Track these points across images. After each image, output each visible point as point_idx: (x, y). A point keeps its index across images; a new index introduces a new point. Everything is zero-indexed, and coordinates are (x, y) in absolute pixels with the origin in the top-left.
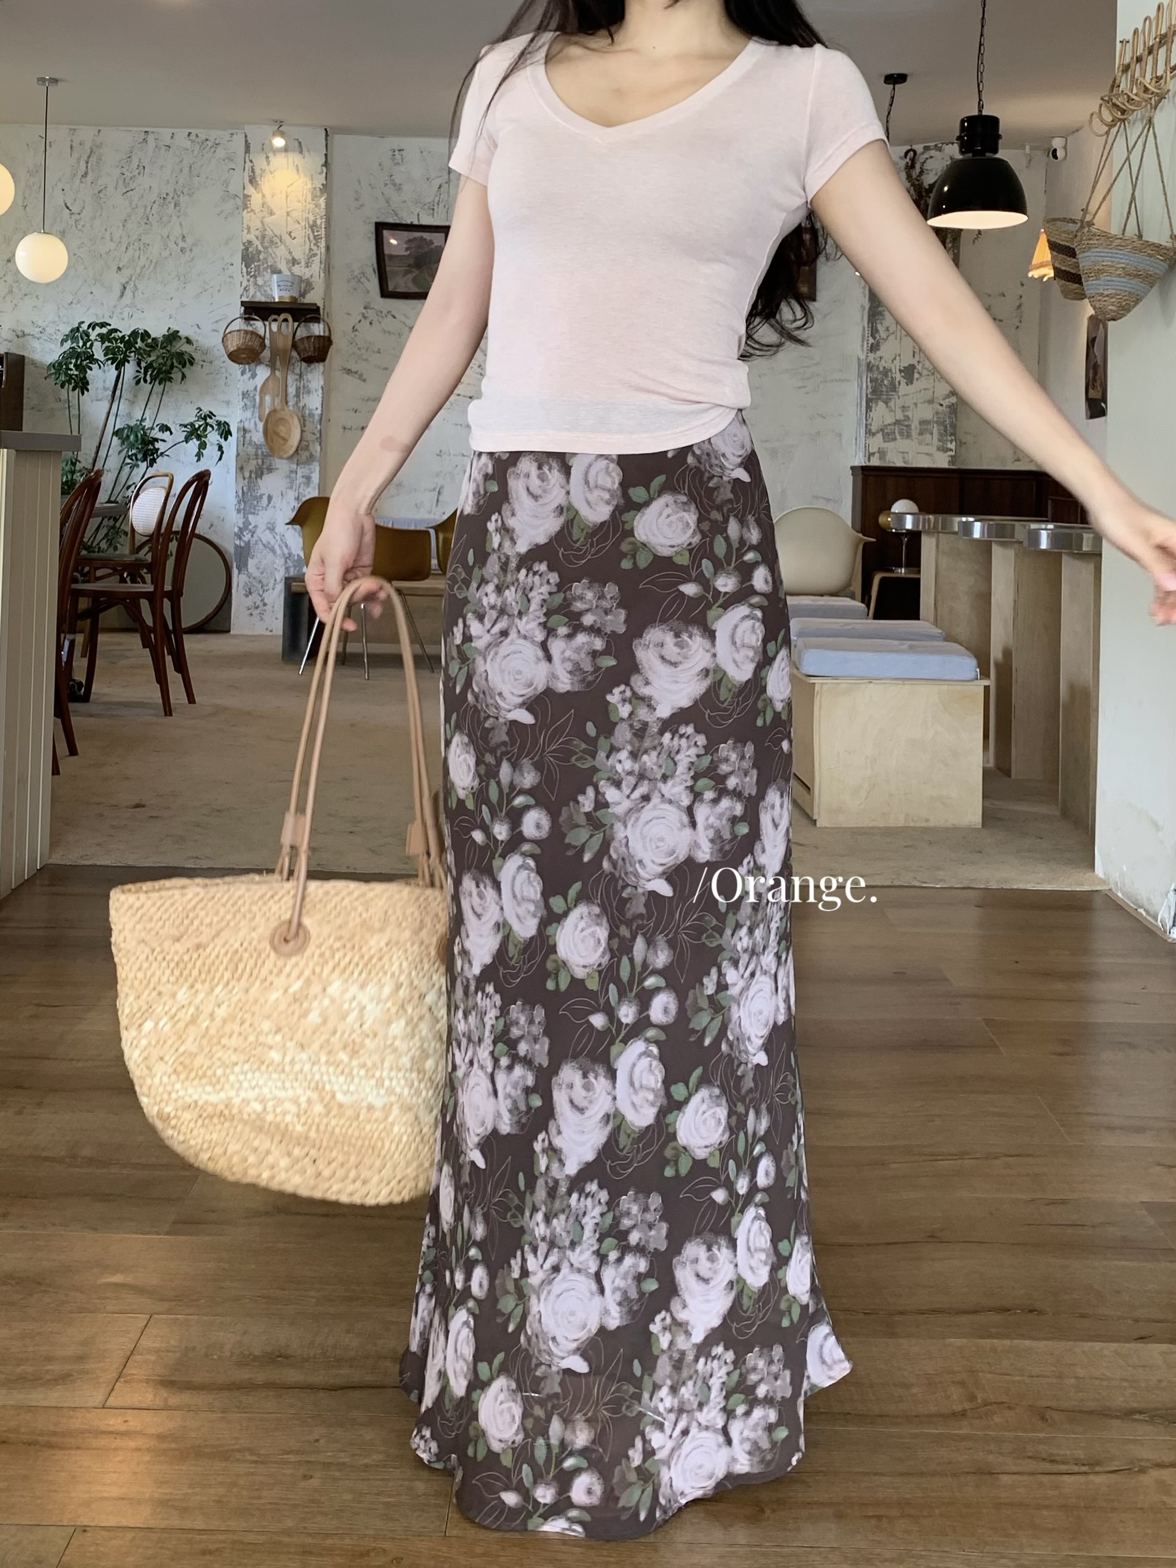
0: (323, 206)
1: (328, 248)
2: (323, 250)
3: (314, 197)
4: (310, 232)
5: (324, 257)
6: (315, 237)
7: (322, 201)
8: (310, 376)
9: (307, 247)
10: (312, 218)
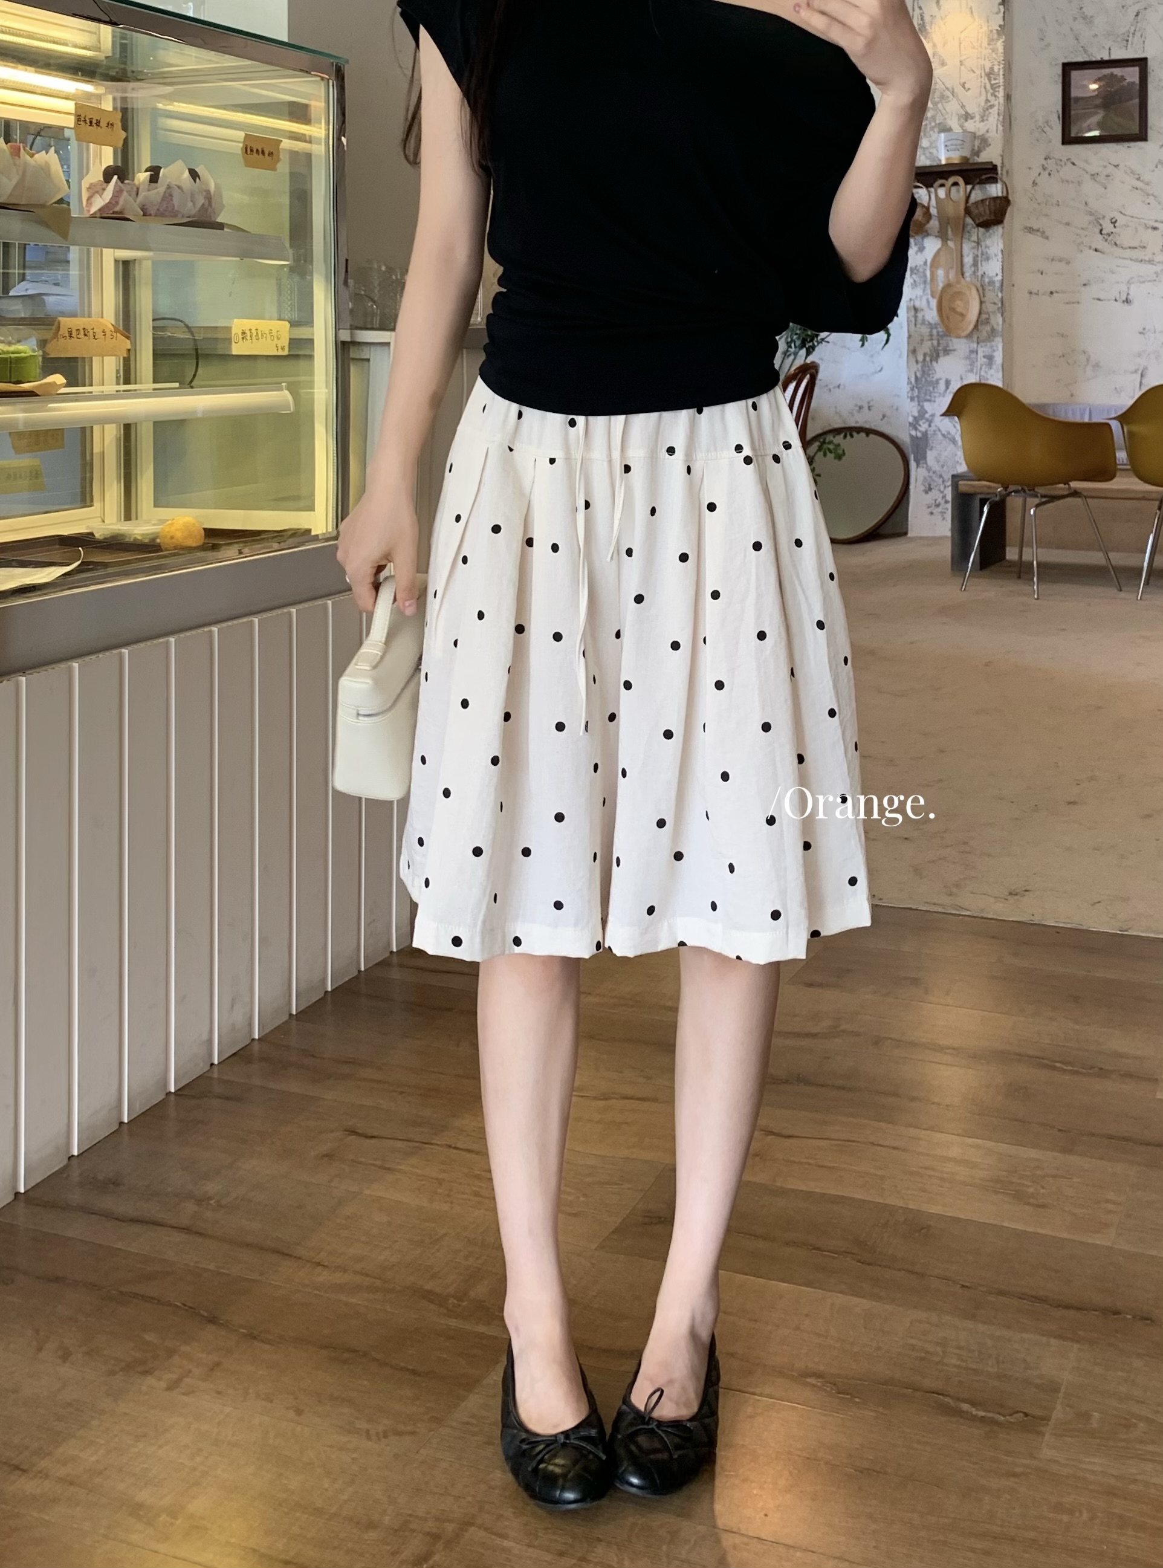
0: (1001, 49)
1: (1008, 98)
2: (1002, 100)
3: (991, 41)
4: (987, 81)
5: (1002, 108)
6: (992, 85)
7: (1000, 45)
8: (988, 242)
9: (983, 98)
10: (988, 65)
